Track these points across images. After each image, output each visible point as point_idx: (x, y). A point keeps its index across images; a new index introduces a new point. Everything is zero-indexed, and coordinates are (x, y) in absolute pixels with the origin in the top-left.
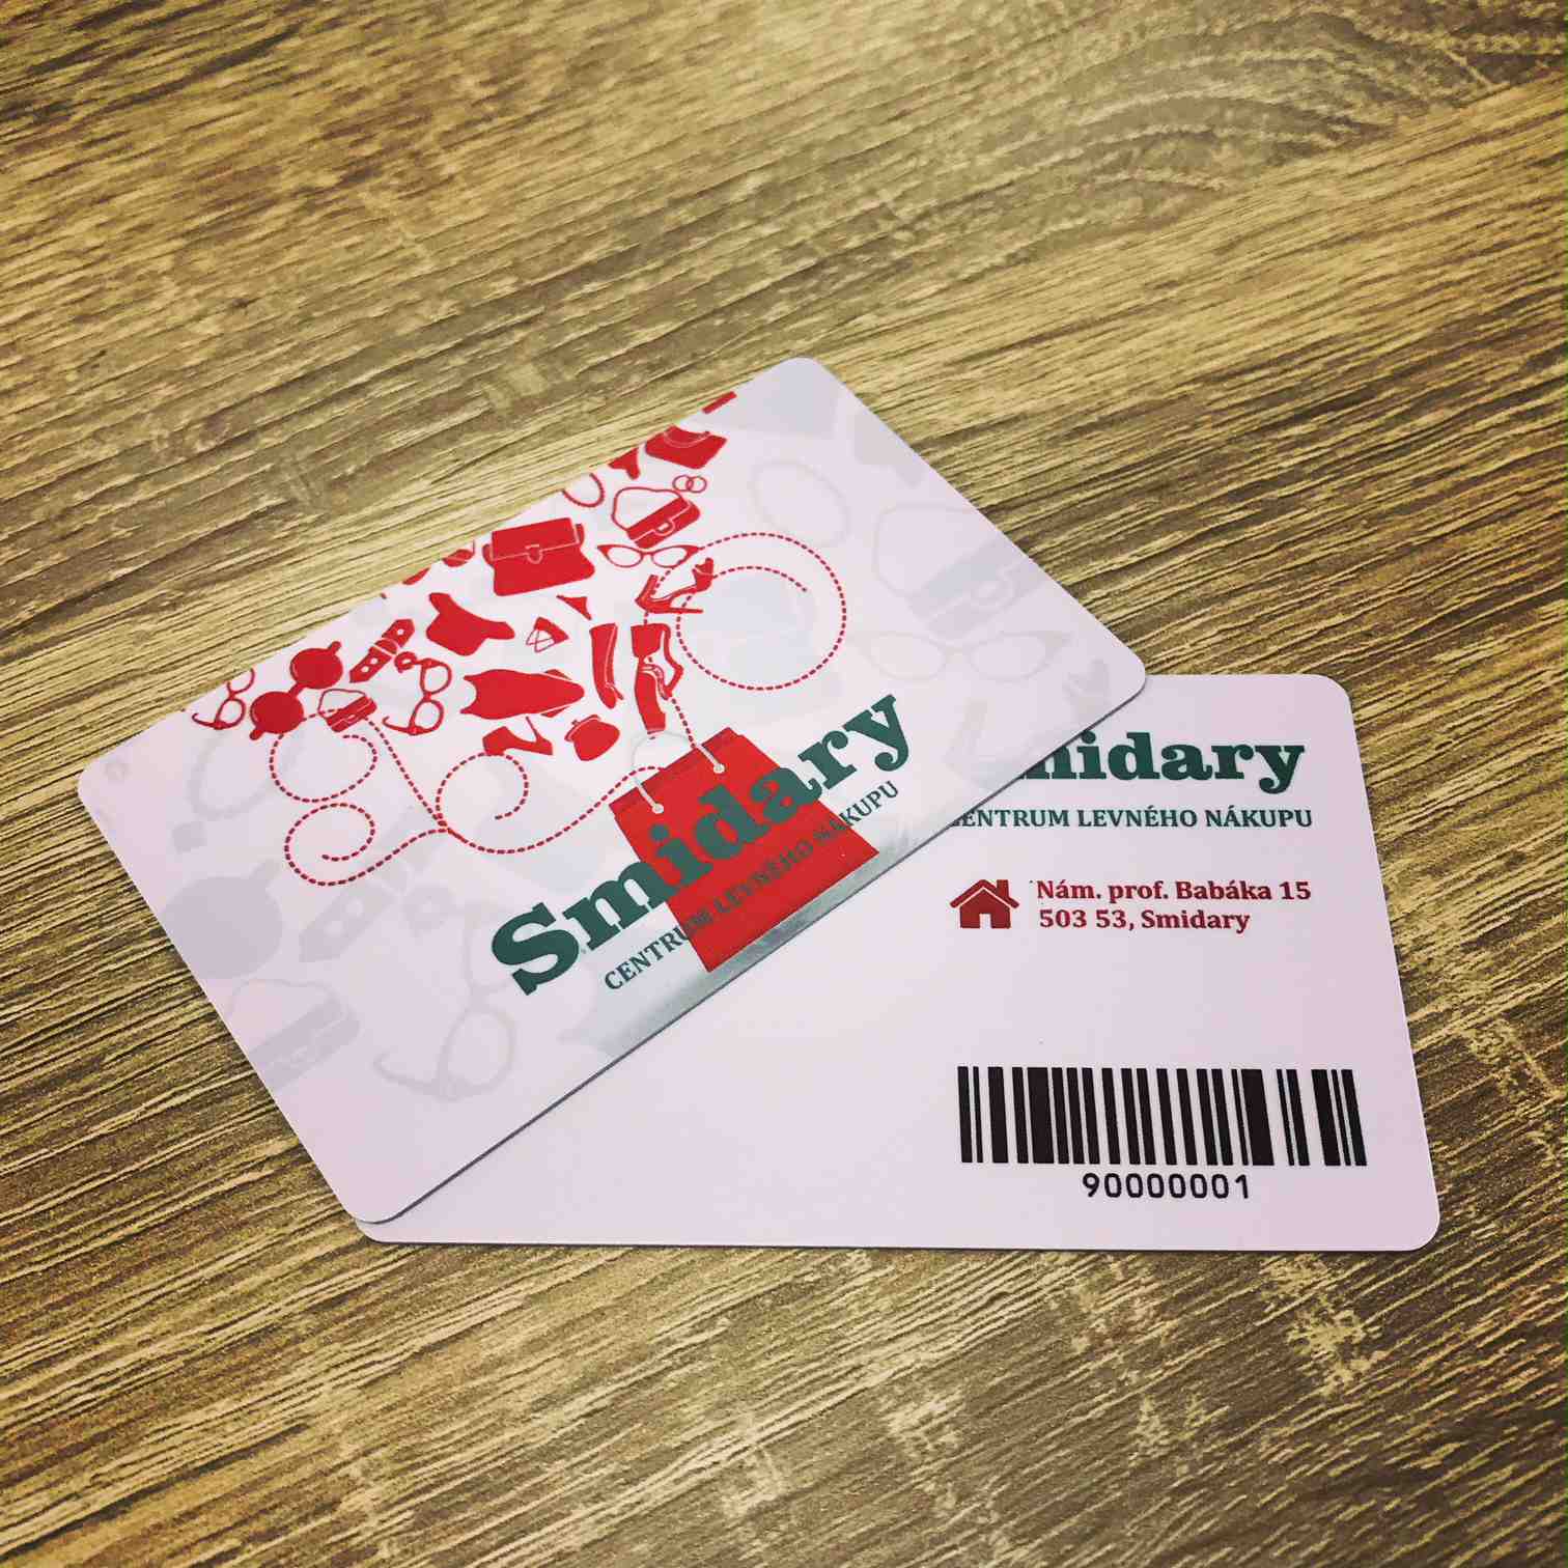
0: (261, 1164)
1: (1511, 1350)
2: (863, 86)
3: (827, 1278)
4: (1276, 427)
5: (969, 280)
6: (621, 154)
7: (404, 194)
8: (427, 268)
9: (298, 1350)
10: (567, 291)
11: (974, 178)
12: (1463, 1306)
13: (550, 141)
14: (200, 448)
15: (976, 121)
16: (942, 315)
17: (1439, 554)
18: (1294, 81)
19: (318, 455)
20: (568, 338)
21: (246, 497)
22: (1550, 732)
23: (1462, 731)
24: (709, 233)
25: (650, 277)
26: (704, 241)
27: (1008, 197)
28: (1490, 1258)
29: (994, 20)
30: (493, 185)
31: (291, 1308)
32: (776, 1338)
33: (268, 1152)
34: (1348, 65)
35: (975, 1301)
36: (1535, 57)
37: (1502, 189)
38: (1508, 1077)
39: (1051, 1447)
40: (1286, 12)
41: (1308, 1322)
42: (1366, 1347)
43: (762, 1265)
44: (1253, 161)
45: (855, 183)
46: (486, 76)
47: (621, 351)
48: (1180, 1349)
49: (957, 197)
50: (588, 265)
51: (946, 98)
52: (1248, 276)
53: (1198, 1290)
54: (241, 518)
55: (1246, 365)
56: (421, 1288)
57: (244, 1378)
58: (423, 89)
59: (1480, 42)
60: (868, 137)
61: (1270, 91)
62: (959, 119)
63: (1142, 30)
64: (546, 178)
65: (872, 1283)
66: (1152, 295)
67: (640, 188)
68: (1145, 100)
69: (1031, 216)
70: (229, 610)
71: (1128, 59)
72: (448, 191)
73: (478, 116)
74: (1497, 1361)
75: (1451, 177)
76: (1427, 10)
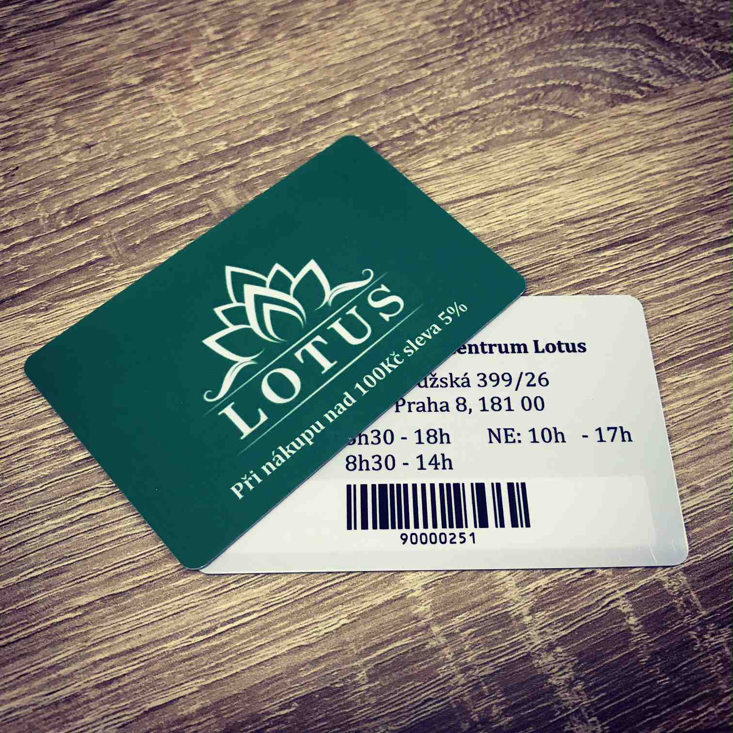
0: (76, 609)
2: (408, 48)
3: (346, 686)
4: (598, 250)
5: (453, 159)
6: (284, 76)
7: (173, 91)
8: (182, 133)
9: (88, 707)
10: (252, 151)
11: (460, 103)
12: (650, 719)
13: (248, 66)
14: (64, 225)
15: (463, 71)
16: (438, 177)
17: (673, 324)
18: (623, 61)
19: (123, 232)
20: (250, 177)
21: (85, 253)
22: (718, 423)
23: (675, 420)
24: (325, 124)
25: (294, 146)
26: (323, 128)
27: (476, 114)
29: (476, 15)
30: (218, 90)
31: (85, 686)
32: (320, 714)
33: (80, 603)
34: (651, 53)
35: (416, 702)
37: (721, 128)
38: (682, 602)
40: (622, 21)
41: (575, 722)
43: (316, 677)
44: (599, 103)
45: (400, 101)
46: (218, 28)
49: (451, 113)
50: (263, 137)
51: (450, 57)
52: (592, 167)
53: (524, 702)
54: (83, 264)
55: (587, 216)
56: (151, 678)
57: (61, 721)
58: (187, 32)
59: (718, 45)
60: (408, 76)
61: (611, 65)
62: (453, 70)
63: (550, 26)
64: (245, 87)
65: (368, 690)
66: (544, 174)
67: (292, 96)
68: (549, 65)
69: (487, 126)
70: (73, 314)
71: (541, 42)
72: (196, 91)
73: (213, 50)
75: (697, 120)
76: (692, 25)
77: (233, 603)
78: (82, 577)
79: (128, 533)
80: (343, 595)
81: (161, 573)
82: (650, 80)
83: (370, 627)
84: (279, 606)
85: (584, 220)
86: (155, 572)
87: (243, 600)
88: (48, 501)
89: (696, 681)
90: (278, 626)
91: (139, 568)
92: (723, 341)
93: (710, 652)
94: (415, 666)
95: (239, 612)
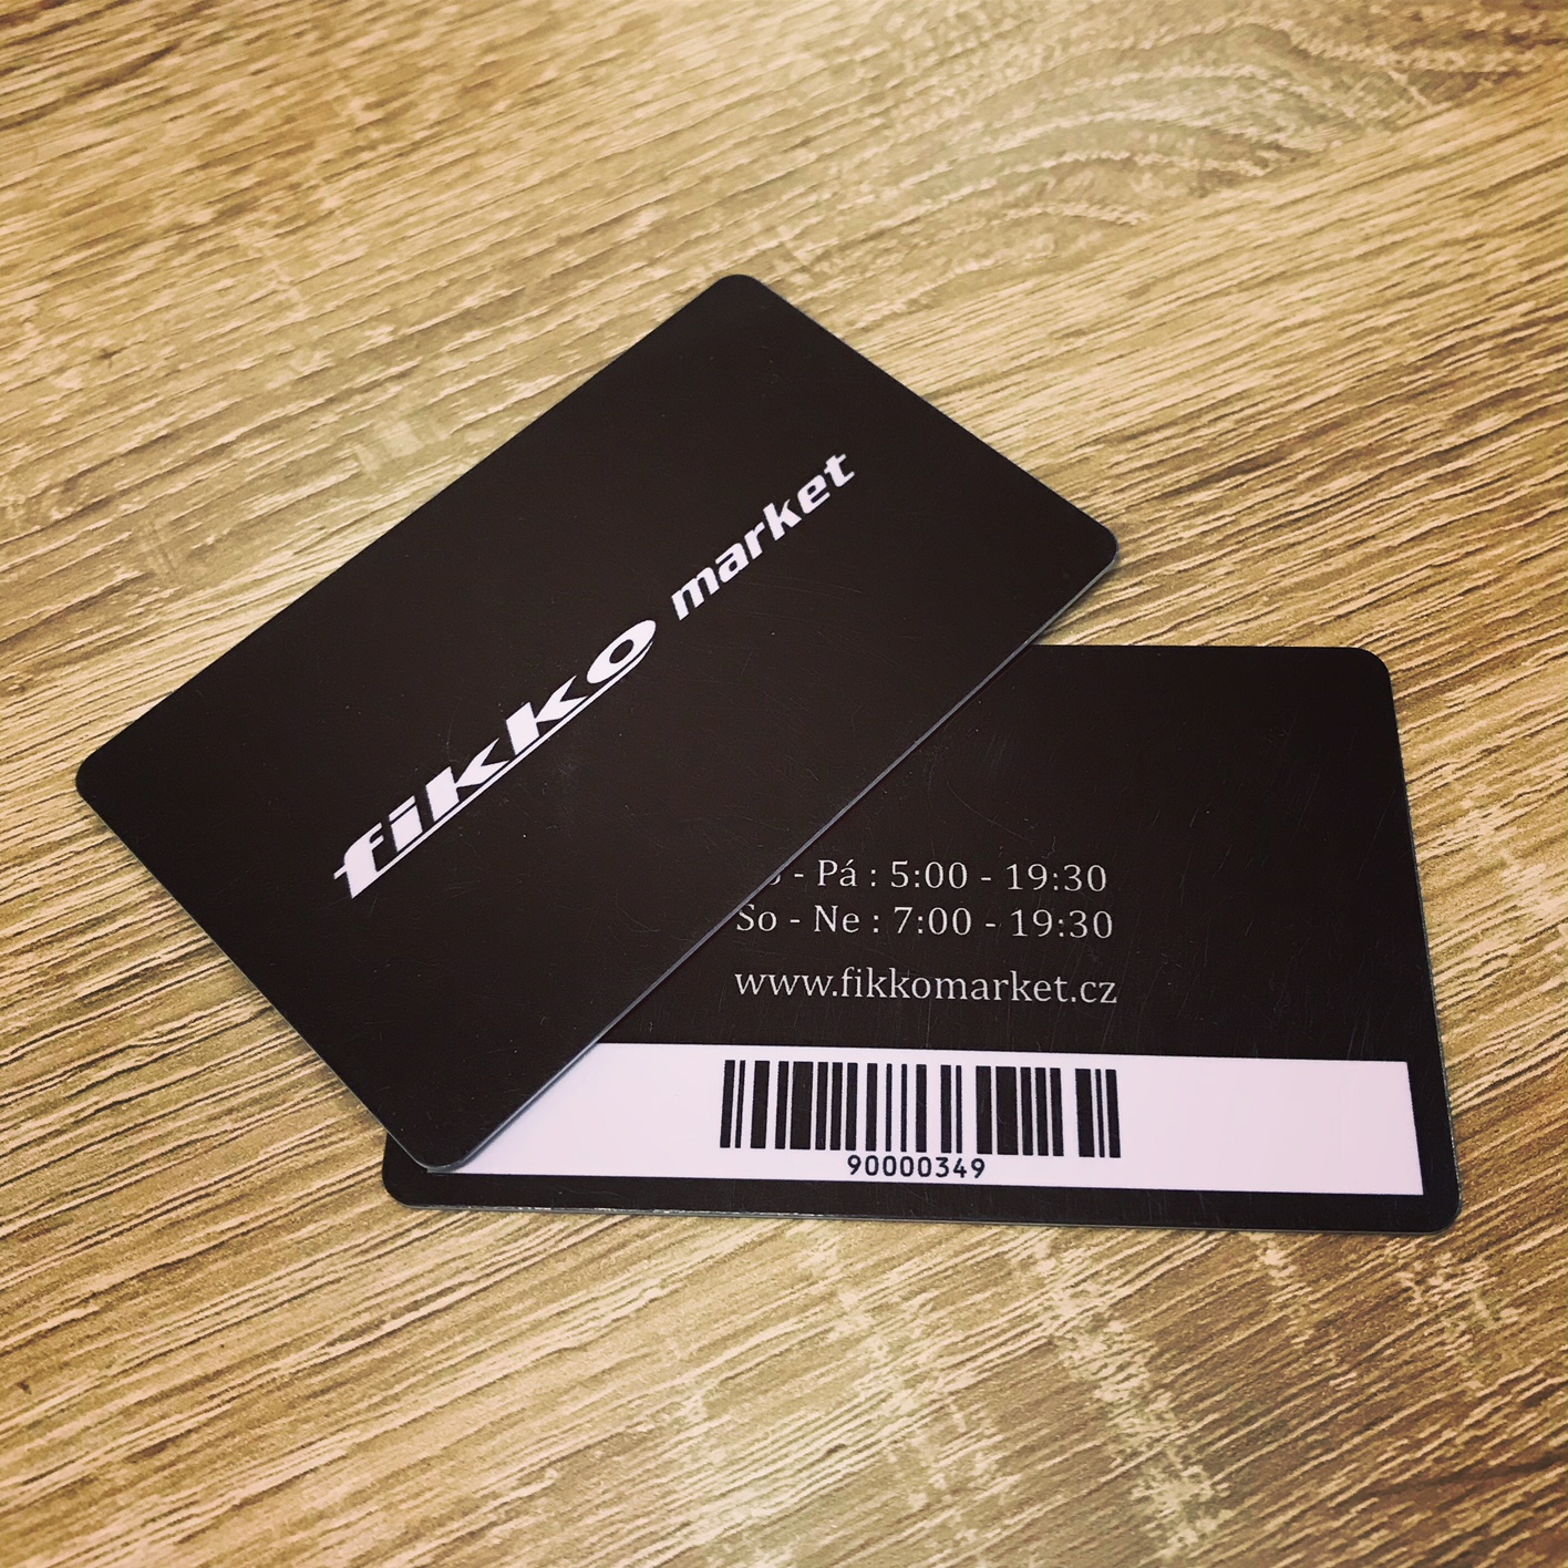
0: (86, 1300)
1: (1364, 1510)
2: (767, 110)
3: (660, 1428)
4: (1178, 492)
5: (866, 330)
6: (509, 185)
7: (279, 231)
8: (299, 315)
9: (114, 1503)
10: (445, 340)
11: (879, 213)
12: (1315, 1463)
13: (435, 171)
14: (56, 515)
15: (885, 147)
17: (1343, 635)
18: (1223, 103)
19: (178, 523)
20: (443, 394)
21: (101, 569)
22: (1447, 832)
24: (598, 276)
25: (534, 324)
26: (592, 284)
27: (913, 234)
28: (1349, 1410)
29: (910, 33)
30: (371, 222)
31: (109, 1458)
32: (604, 1492)
33: (95, 1288)
34: (1281, 82)
35: (812, 1454)
36: (1480, 75)
37: (1434, 225)
40: (1218, 23)
41: (1154, 1479)
42: (1213, 1506)
43: (594, 1414)
44: (1173, 192)
45: (753, 219)
46: (372, 98)
47: (500, 407)
48: (1021, 1506)
49: (861, 235)
50: (468, 312)
51: (857, 122)
52: (1159, 324)
53: (1043, 1443)
54: (95, 593)
55: (1154, 424)
56: (245, 1436)
57: (58, 1534)
58: (306, 112)
59: (1422, 58)
60: (769, 167)
61: (1197, 112)
62: (865, 147)
63: (1066, 44)
64: (430, 213)
65: (708, 1433)
67: (527, 224)
69: (936, 256)
70: (77, 695)
71: (1048, 76)
72: (327, 227)
73: (361, 144)
74: (1348, 1523)
75: (1382, 211)
76: (1367, 20)
77: (417, 1270)
78: (99, 1233)
79: (194, 1137)
80: (651, 1238)
81: (265, 1215)
83: (708, 1301)
84: (515, 1269)
85: (1144, 433)
86: (252, 1215)
87: (440, 1261)
88: (26, 1080)
89: (1413, 1377)
90: (513, 1310)
91: (218, 1207)
92: (1453, 662)
93: (1443, 1313)
94: (807, 1377)
95: (430, 1286)
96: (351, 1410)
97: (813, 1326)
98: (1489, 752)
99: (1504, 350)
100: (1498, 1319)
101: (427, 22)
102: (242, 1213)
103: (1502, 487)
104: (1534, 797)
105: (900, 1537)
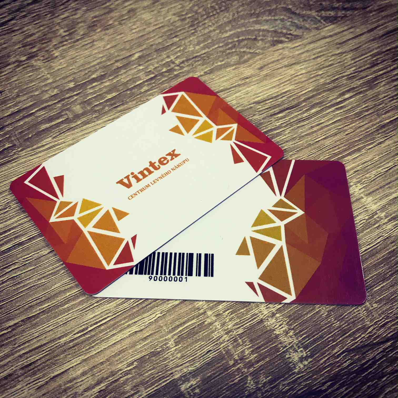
0: (8, 328)
1: (344, 356)
2: (166, 29)
3: (163, 349)
4: (275, 114)
6: (102, 49)
7: (44, 61)
8: (50, 81)
9: (18, 380)
10: (89, 85)
11: (195, 52)
12: (331, 345)
13: (83, 46)
15: (195, 37)
17: (318, 145)
18: (277, 25)
19: (22, 132)
20: (88, 98)
21: (2, 144)
24: (126, 69)
25: (110, 81)
26: (125, 71)
27: (204, 57)
28: (338, 332)
29: (199, 11)
30: (67, 58)
31: (16, 368)
32: (150, 367)
34: (290, 20)
35: (203, 353)
36: (337, 17)
37: (330, 51)
39: (224, 391)
40: (274, 7)
41: (291, 352)
42: (306, 358)
43: (146, 347)
44: (267, 45)
45: (164, 55)
46: (66, 29)
47: (103, 101)
48: (258, 362)
49: (191, 57)
50: (94, 79)
51: (188, 31)
52: (266, 75)
53: (262, 345)
54: (1, 150)
55: (267, 99)
56: (53, 360)
57: (3, 389)
58: (49, 33)
59: (323, 13)
60: (167, 42)
61: (272, 26)
62: (191, 37)
63: (238, 12)
64: (82, 56)
65: (176, 350)
66: (242, 82)
67: (107, 58)
68: (239, 30)
69: (210, 62)
71: (234, 20)
72: (56, 60)
73: (64, 40)
74: (340, 359)
75: (317, 48)
76: (310, 6)
77: (96, 314)
78: (10, 310)
79: (35, 284)
81: (55, 303)
82: (291, 32)
83: (173, 316)
84: (122, 312)
85: (265, 101)
86: (51, 303)
87: (102, 311)
89: (353, 322)
91: (42, 301)
92: (345, 151)
94: (201, 333)
95: (100, 318)
96: (81, 351)
97: (201, 321)
98: (356, 171)
99: (349, 79)
100: (372, 307)
101: (79, 11)
102: (48, 303)
103: (353, 110)
104: (368, 182)
105: (227, 372)
